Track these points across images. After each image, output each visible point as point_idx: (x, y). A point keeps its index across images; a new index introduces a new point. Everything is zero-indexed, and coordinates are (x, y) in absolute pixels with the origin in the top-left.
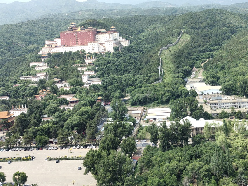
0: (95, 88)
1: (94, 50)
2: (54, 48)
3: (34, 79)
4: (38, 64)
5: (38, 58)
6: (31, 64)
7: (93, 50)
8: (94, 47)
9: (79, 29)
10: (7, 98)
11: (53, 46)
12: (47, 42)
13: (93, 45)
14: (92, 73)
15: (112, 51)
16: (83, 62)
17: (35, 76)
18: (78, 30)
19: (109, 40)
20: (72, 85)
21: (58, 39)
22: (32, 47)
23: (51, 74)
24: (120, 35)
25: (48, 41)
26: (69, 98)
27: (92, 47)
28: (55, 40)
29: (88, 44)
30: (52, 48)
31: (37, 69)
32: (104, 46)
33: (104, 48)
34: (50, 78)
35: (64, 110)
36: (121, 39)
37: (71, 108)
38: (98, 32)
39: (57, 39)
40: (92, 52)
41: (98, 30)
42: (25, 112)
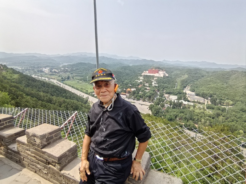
0: (156, 86)
2: (146, 73)
3: (139, 81)
5: (141, 76)
6: (139, 77)
9: (154, 69)
10: (131, 85)
14: (156, 82)
15: (163, 77)
16: (154, 79)
17: (139, 80)
19: (162, 73)
20: (149, 84)
22: (140, 72)
23: (144, 81)
24: (166, 72)
25: (145, 71)
26: (148, 88)
29: (156, 74)
31: (140, 78)
32: (160, 75)
34: (143, 82)
35: (146, 91)
36: (166, 73)
37: (148, 91)
39: (147, 71)
40: (156, 76)
41: (160, 70)
42: (135, 90)
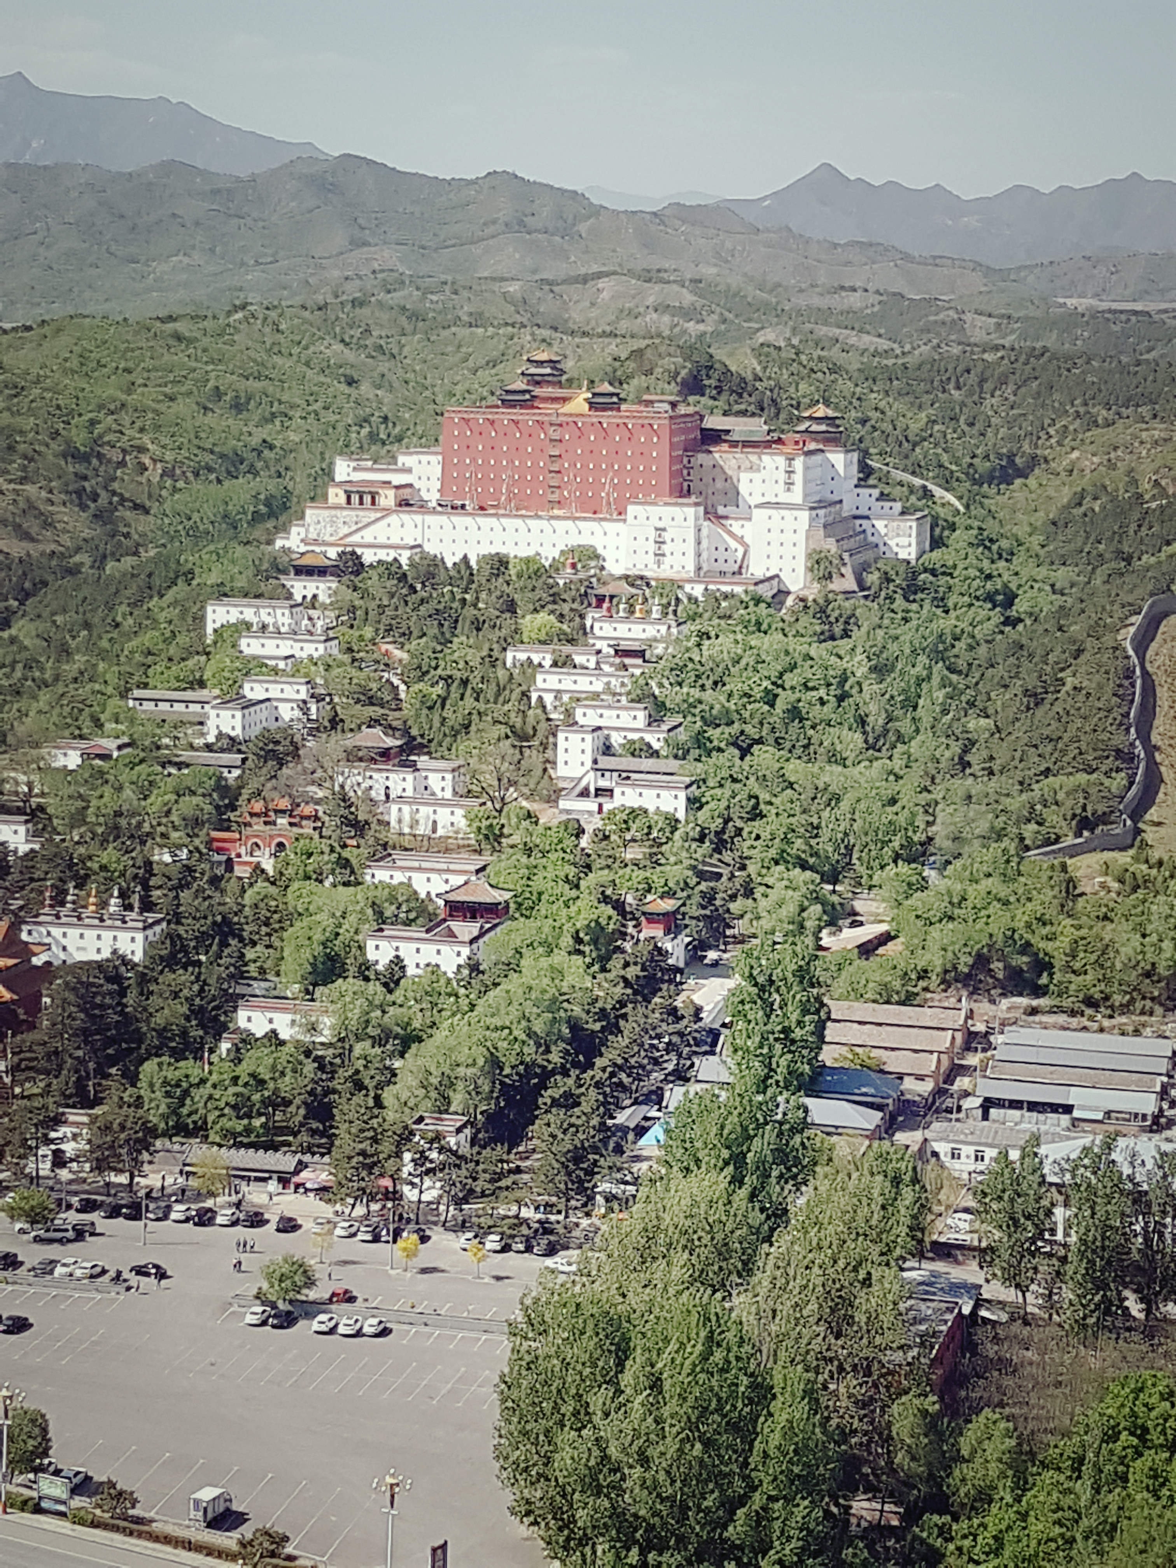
0: (638, 829)
1: (668, 560)
2: (388, 512)
3: (223, 721)
4: (263, 612)
5: (272, 576)
6: (219, 614)
7: (659, 555)
8: (667, 536)
9: (578, 403)
10: (17, 835)
11: (387, 499)
12: (343, 469)
13: (660, 525)
14: (631, 722)
15: (796, 580)
16: (581, 635)
17: (232, 694)
18: (568, 408)
19: (784, 498)
20: (473, 789)
21: (424, 458)
23: (348, 700)
24: (867, 473)
25: (353, 464)
27: (652, 535)
28: (401, 459)
29: (632, 509)
30: (374, 515)
32: (741, 540)
33: (741, 550)
34: (331, 723)
36: (870, 499)
37: (452, 959)
38: (712, 437)
39: (415, 458)
41: (714, 422)
42: (131, 941)
